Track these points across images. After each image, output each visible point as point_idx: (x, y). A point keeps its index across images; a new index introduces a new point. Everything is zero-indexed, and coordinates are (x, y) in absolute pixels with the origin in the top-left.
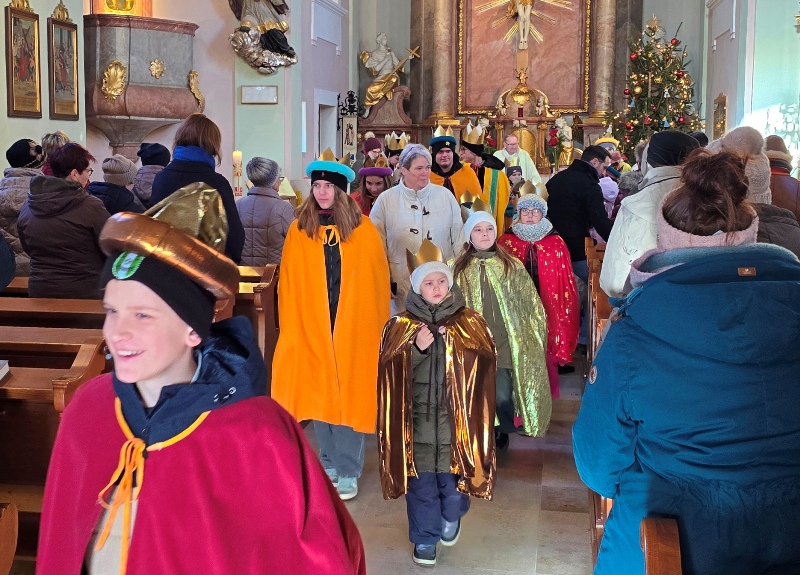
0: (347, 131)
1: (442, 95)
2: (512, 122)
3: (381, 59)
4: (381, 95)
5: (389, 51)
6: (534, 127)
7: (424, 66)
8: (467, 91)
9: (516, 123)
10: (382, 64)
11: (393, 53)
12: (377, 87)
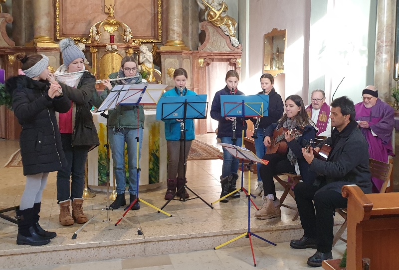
1: (43, 22)
8: (64, 21)
9: (109, 47)
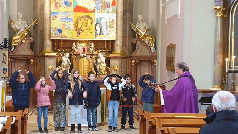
0: (4, 57)
2: (80, 54)
3: (20, 24)
4: (20, 40)
5: (23, 21)
6: (89, 57)
7: (39, 28)
10: (20, 26)
11: (25, 22)
12: (18, 37)
